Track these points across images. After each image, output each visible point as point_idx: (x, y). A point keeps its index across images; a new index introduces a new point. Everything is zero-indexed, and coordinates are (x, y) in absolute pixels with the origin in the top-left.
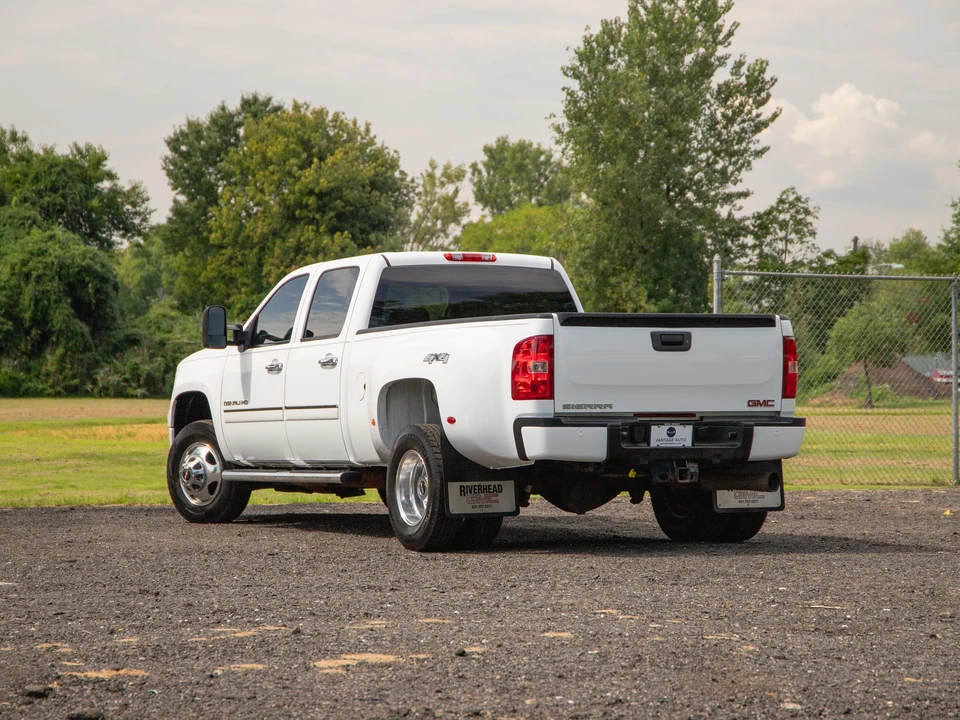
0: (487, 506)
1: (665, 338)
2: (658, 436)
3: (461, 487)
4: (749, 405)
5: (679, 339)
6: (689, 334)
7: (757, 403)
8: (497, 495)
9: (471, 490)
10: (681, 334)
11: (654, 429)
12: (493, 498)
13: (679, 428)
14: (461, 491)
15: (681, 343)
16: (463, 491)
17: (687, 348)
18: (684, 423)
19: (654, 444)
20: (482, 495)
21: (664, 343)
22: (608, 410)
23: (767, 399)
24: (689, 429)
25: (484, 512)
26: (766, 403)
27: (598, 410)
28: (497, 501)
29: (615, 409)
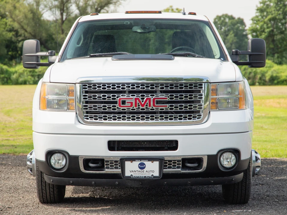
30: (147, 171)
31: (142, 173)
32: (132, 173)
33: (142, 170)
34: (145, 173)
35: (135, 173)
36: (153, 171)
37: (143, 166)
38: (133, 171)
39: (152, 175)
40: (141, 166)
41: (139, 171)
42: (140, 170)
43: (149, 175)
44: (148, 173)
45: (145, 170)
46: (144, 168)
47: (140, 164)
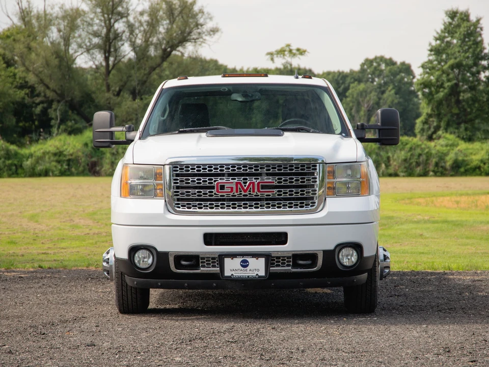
30: (250, 270)
31: (245, 272)
32: (233, 273)
33: (245, 269)
34: (248, 272)
35: (236, 272)
36: (258, 270)
37: (246, 264)
38: (234, 270)
39: (257, 274)
40: (243, 264)
41: (241, 270)
42: (242, 268)
43: (253, 274)
44: (252, 272)
45: (248, 268)
46: (247, 265)
47: (242, 261)
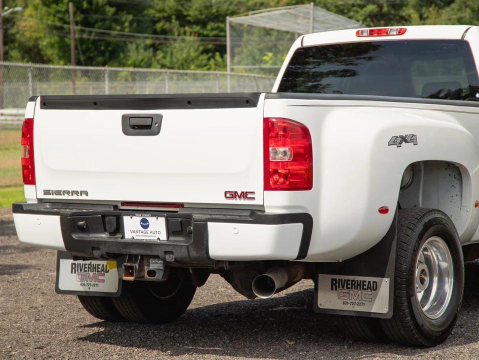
0: (94, 285)
1: (134, 122)
2: (132, 227)
3: (72, 264)
4: (226, 196)
5: (148, 122)
6: (160, 117)
7: (234, 195)
8: (104, 275)
9: (82, 268)
10: (151, 117)
11: (126, 220)
12: (100, 278)
13: (152, 220)
14: (72, 268)
15: (149, 127)
16: (74, 269)
17: (157, 132)
18: (156, 214)
19: (128, 235)
20: (91, 274)
21: (133, 127)
22: (84, 197)
23: (245, 191)
24: (162, 220)
25: (91, 290)
26: (244, 195)
27: (75, 197)
28: (103, 281)
29: (91, 197)
